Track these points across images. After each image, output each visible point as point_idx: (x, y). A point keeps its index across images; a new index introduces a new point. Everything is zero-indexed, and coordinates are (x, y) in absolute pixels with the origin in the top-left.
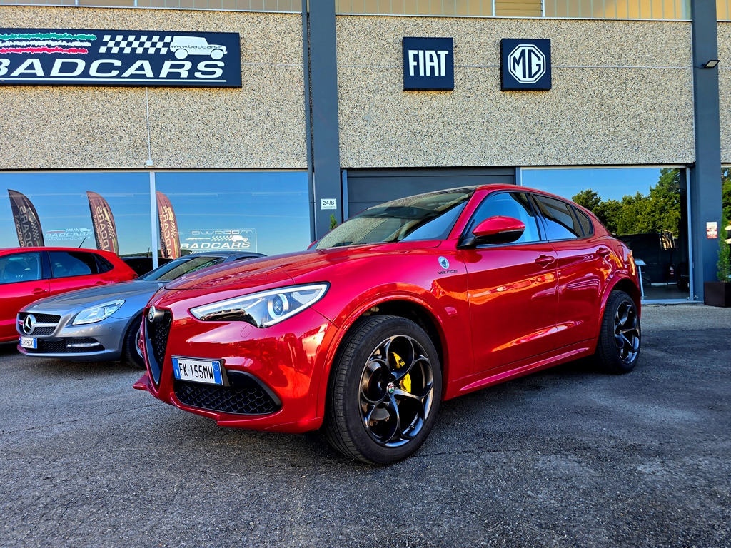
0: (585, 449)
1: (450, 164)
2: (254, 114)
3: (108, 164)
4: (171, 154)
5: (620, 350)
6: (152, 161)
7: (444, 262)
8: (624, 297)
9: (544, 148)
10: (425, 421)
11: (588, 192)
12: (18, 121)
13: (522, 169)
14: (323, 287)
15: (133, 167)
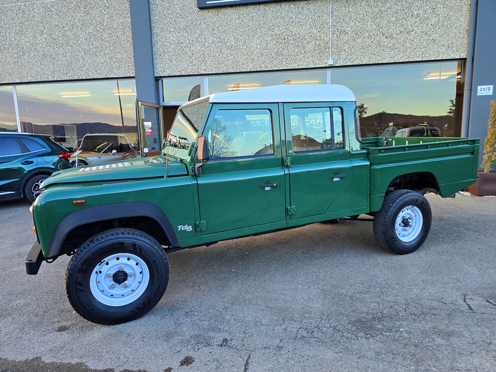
2: (421, 11)
3: (298, 65)
4: (347, 54)
6: (332, 60)
12: (235, 35)
15: (317, 66)
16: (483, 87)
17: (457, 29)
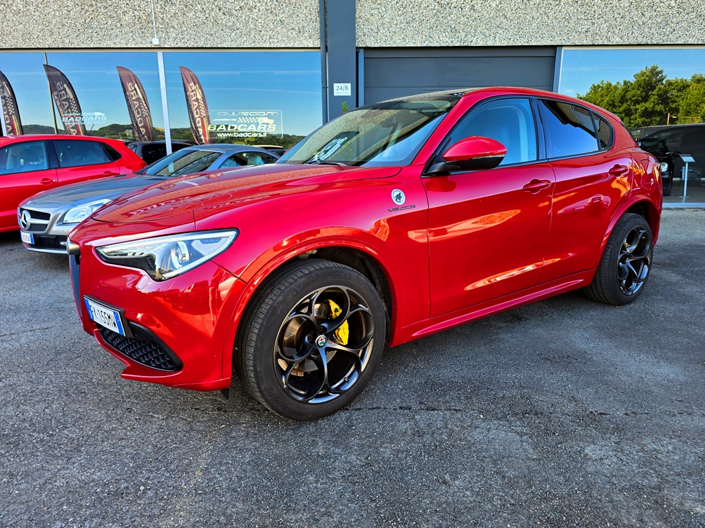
0: (536, 414)
1: (481, 44)
3: (115, 43)
4: (177, 32)
5: (621, 282)
6: (158, 40)
7: (399, 197)
8: (639, 221)
9: (593, 23)
10: (360, 374)
11: (653, 69)
13: (564, 49)
14: (231, 235)
15: (140, 46)
16: (340, 85)
17: (308, 9)
